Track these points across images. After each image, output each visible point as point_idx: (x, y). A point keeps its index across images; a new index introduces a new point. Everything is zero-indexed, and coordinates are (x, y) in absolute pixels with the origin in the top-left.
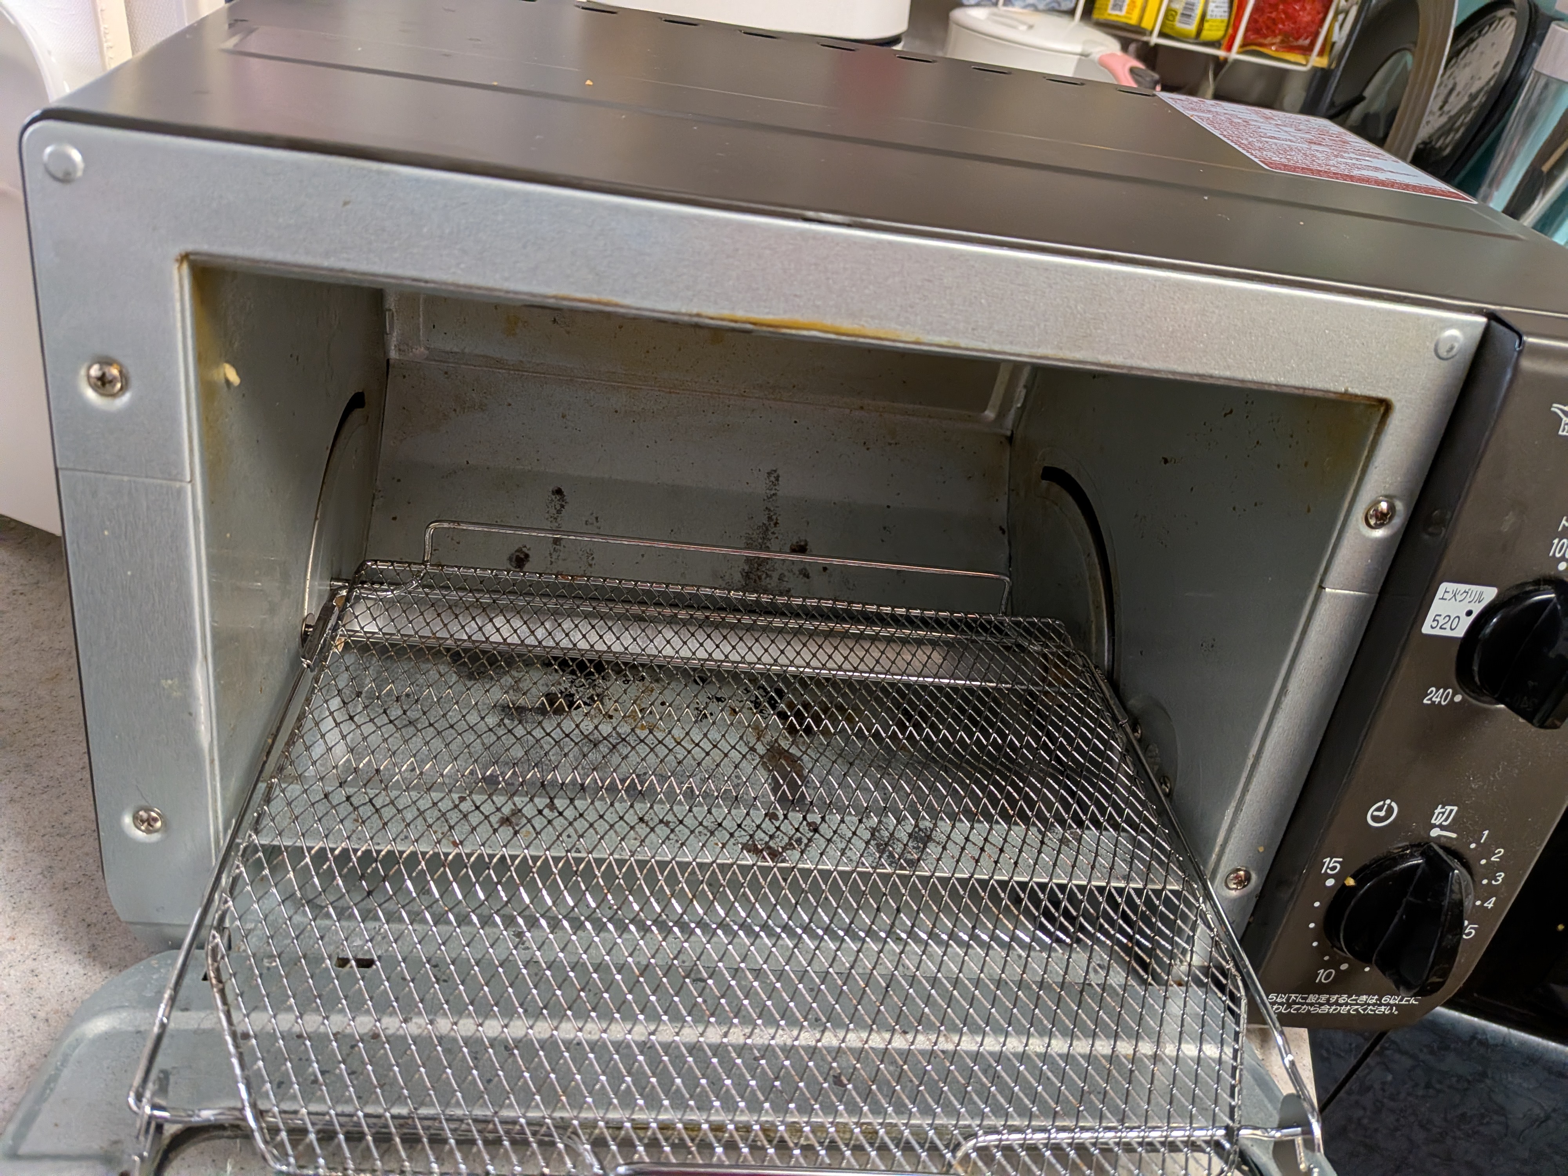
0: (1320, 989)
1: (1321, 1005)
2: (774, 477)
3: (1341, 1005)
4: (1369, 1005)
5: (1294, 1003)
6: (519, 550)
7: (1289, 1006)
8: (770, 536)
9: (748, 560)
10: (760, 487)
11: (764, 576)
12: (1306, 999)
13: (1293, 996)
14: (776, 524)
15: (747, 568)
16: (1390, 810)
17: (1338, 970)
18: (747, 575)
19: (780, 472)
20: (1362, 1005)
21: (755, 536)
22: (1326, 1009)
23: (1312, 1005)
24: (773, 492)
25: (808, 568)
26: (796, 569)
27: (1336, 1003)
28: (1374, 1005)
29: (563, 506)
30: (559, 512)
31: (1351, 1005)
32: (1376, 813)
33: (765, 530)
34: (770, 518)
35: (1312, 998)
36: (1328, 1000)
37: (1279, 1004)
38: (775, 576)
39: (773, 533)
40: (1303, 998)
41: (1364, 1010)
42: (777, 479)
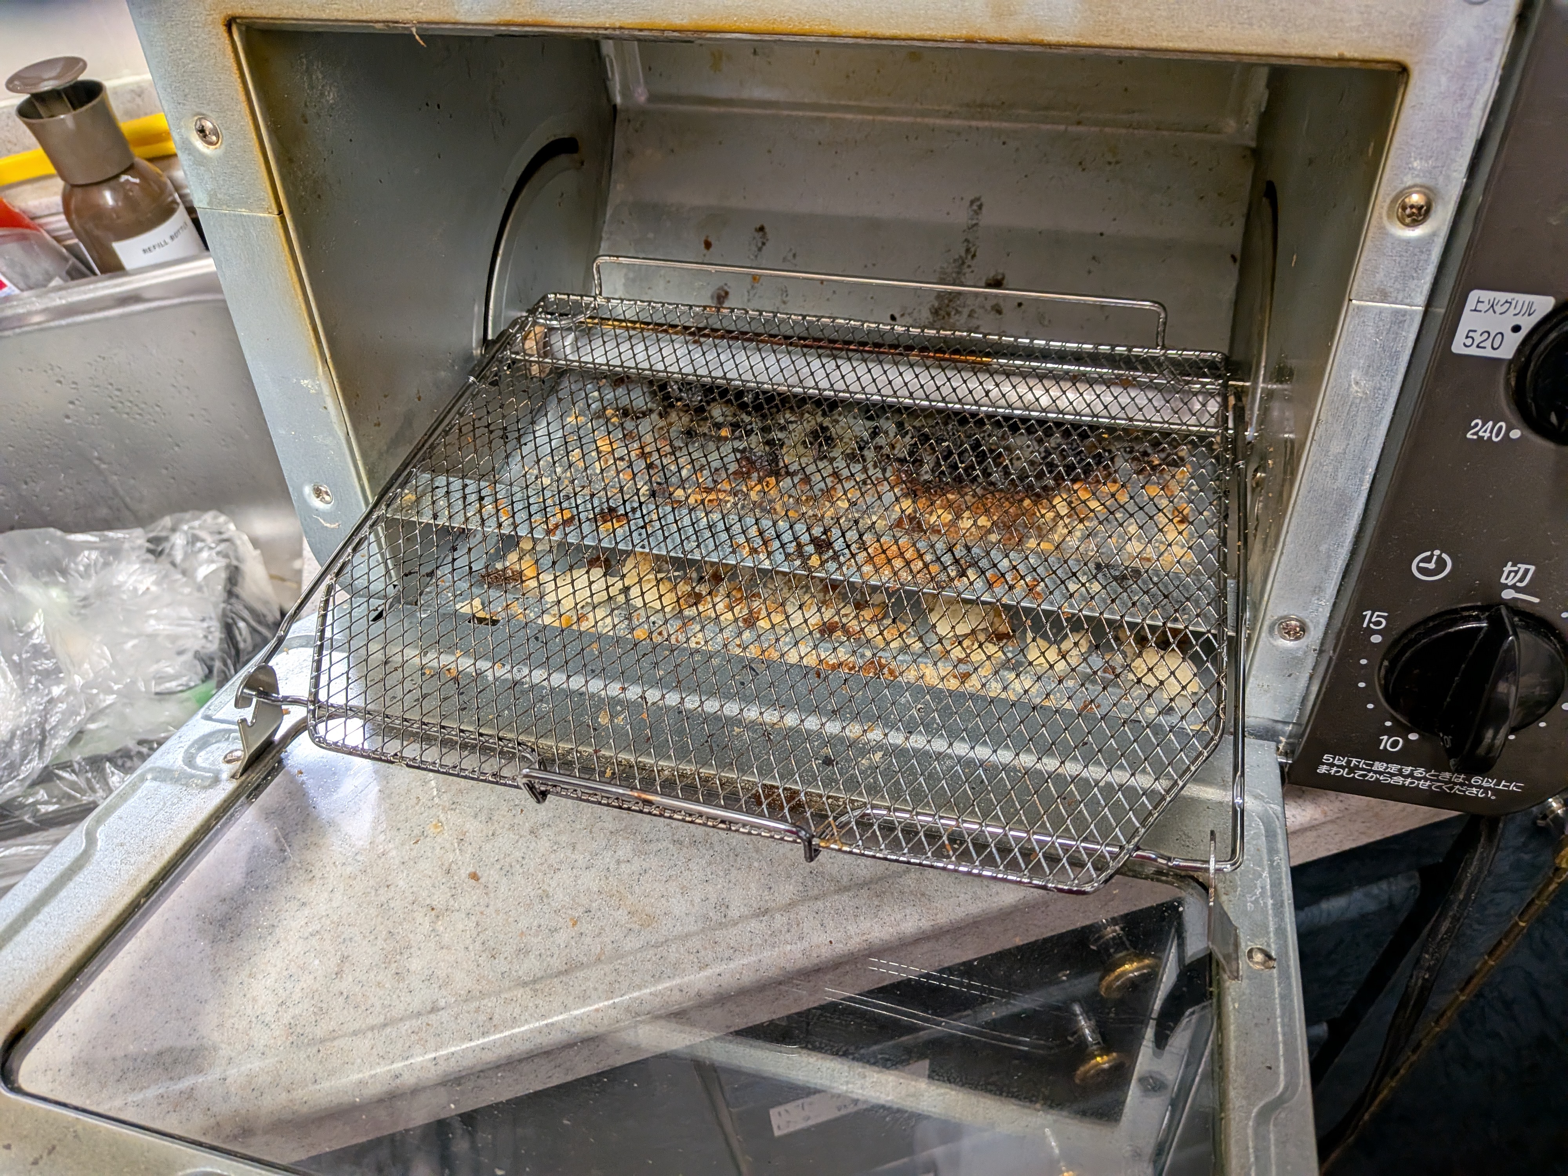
0: (1387, 757)
1: (1392, 775)
2: (977, 206)
3: (1419, 779)
4: (1456, 784)
5: (1357, 767)
6: (721, 288)
7: (1352, 770)
8: (966, 270)
9: (940, 295)
10: (961, 216)
11: (953, 313)
12: (1372, 765)
13: (1354, 761)
14: (974, 256)
15: (936, 304)
16: (1441, 564)
17: (1406, 740)
18: (935, 312)
19: (983, 200)
20: (1446, 783)
21: (949, 270)
22: (1399, 780)
23: (1381, 773)
24: (974, 222)
25: (1002, 304)
26: (988, 305)
27: (1411, 775)
28: (1462, 784)
29: (764, 244)
30: (760, 249)
31: (1431, 780)
32: (1421, 565)
33: (961, 263)
34: (968, 251)
35: (1378, 766)
36: (1400, 770)
37: (1338, 766)
38: (966, 312)
39: (969, 266)
40: (1367, 765)
41: (1451, 789)
42: (980, 207)
